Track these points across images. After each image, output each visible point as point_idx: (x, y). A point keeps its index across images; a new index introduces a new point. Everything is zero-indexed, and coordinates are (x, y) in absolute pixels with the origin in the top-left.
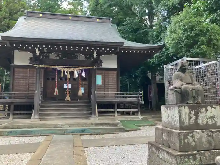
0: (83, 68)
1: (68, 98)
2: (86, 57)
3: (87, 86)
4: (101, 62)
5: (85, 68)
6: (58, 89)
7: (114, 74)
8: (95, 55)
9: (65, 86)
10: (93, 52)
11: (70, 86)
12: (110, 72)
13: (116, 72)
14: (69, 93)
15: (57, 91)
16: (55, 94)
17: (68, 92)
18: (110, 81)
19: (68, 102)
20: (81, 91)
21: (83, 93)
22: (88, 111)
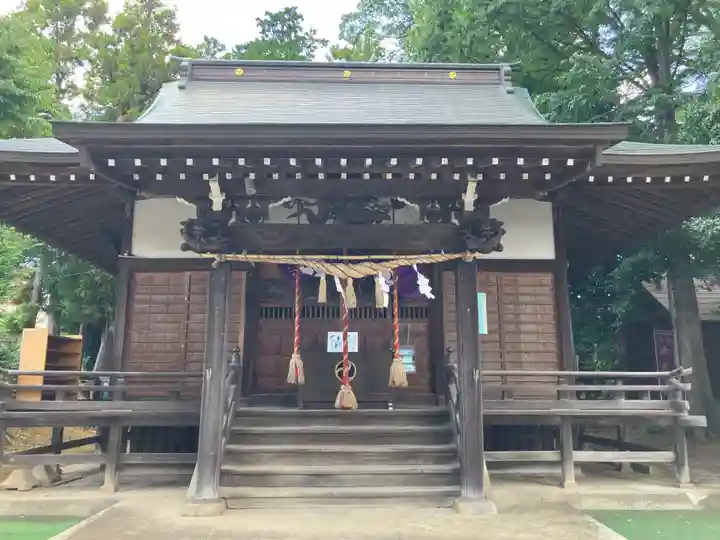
0: (414, 261)
1: (347, 397)
2: (423, 213)
3: (424, 342)
4: (497, 230)
5: (425, 259)
7: (542, 285)
8: (470, 198)
9: (334, 342)
10: (462, 188)
11: (353, 343)
12: (525, 278)
13: (547, 278)
14: (351, 373)
15: (300, 363)
16: (291, 379)
17: (346, 370)
18: (523, 318)
19: (346, 416)
20: (403, 365)
21: (409, 376)
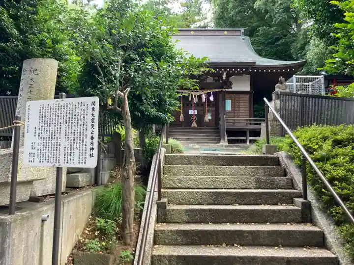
0: (211, 91)
1: (194, 124)
2: (214, 79)
3: (214, 113)
4: (231, 84)
5: (214, 91)
6: (183, 115)
7: (246, 98)
8: (224, 76)
9: (191, 112)
10: (222, 74)
11: (196, 112)
12: (241, 96)
13: (248, 96)
14: (195, 119)
15: (183, 116)
16: (181, 120)
17: (194, 119)
18: (241, 106)
19: (194, 128)
20: (208, 117)
21: (209, 120)
22: (217, 137)
